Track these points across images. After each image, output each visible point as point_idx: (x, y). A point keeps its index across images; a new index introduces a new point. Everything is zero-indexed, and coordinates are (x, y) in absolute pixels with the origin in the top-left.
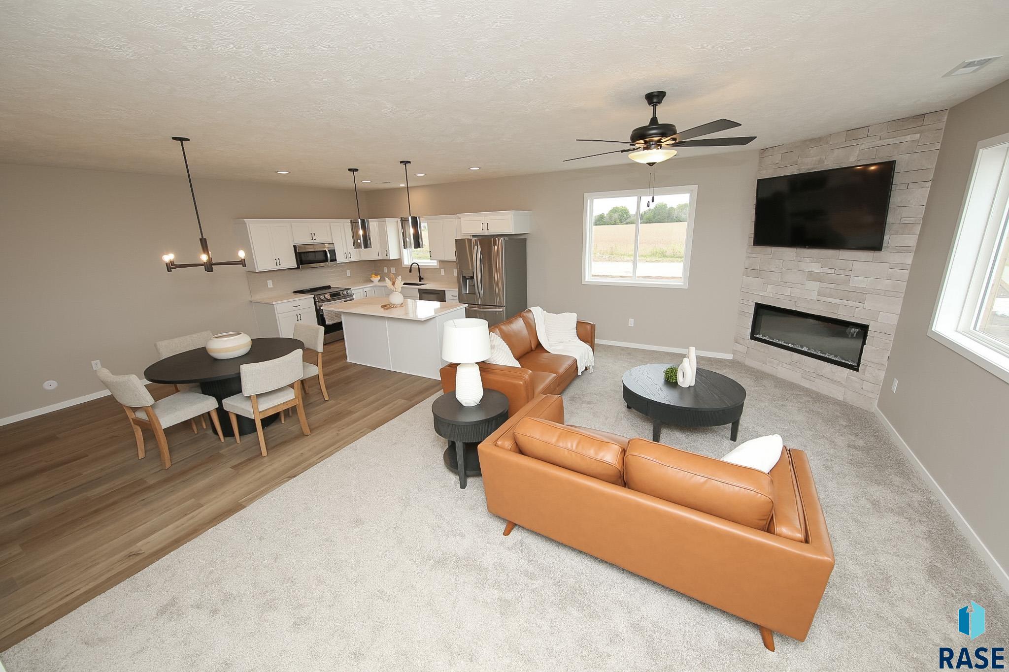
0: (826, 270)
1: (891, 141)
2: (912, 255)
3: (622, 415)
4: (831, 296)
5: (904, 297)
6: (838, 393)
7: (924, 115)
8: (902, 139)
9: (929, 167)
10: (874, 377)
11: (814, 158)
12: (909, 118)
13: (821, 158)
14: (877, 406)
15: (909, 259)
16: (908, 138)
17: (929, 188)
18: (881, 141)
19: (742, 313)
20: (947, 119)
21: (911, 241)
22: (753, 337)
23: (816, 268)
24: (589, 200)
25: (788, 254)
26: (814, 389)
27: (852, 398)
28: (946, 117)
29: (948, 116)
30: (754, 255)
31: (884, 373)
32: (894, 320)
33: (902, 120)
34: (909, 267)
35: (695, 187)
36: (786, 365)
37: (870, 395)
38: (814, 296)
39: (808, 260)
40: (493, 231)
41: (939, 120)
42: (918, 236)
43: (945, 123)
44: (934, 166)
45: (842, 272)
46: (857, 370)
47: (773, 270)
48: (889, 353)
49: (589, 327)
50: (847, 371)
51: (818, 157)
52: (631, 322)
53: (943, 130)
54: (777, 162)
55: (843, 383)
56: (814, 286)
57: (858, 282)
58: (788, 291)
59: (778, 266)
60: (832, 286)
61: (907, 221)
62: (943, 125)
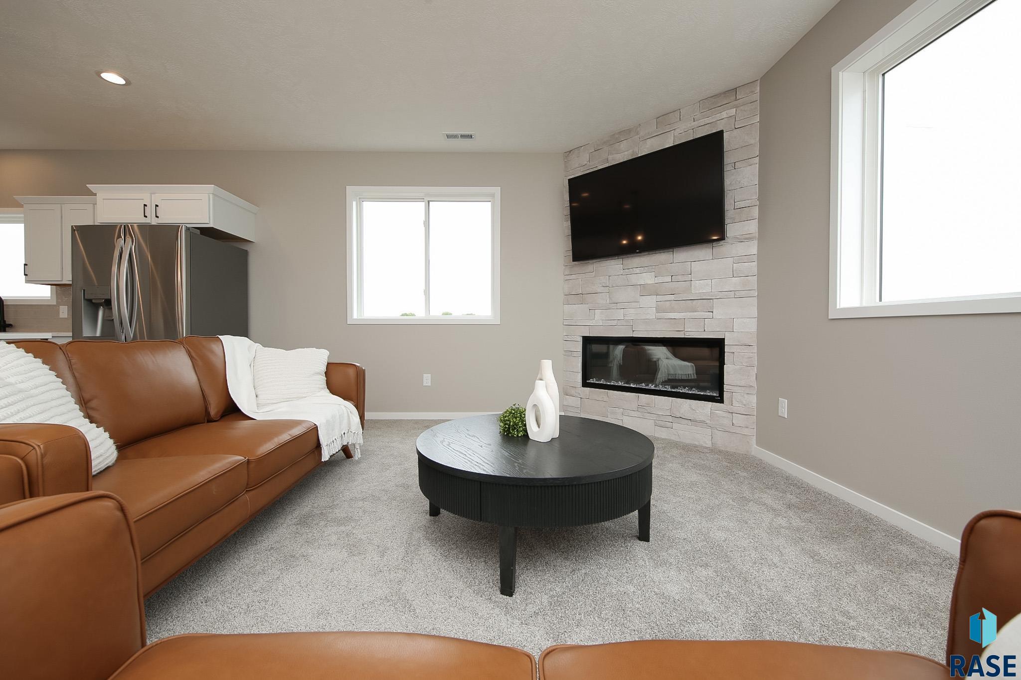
0: (660, 279)
1: (707, 120)
2: (756, 242)
3: (419, 535)
4: (672, 310)
5: (758, 295)
6: (702, 437)
7: (735, 90)
8: (718, 116)
9: (752, 142)
10: (744, 405)
11: (626, 153)
12: (720, 94)
13: (633, 151)
14: (757, 445)
15: (754, 250)
16: (724, 115)
17: (758, 165)
18: (696, 123)
19: (569, 353)
20: (760, 89)
21: (752, 227)
22: (585, 384)
23: (648, 279)
24: (354, 203)
25: (613, 268)
26: (673, 438)
27: (722, 441)
28: (759, 88)
29: (760, 87)
30: (573, 277)
31: (755, 397)
32: (752, 326)
33: (713, 97)
34: (755, 258)
35: (497, 190)
36: (633, 412)
37: (746, 431)
38: (652, 314)
39: (638, 270)
40: (168, 217)
41: (752, 92)
42: (757, 220)
43: (759, 94)
44: (758, 139)
45: (680, 278)
46: (721, 401)
47: (599, 291)
48: (756, 370)
49: (351, 372)
50: (709, 405)
51: (630, 151)
52: (427, 380)
53: (759, 101)
54: (586, 163)
55: (707, 422)
56: (650, 301)
57: (700, 287)
58: (620, 315)
59: (604, 285)
60: (672, 297)
61: (742, 204)
62: (757, 96)
